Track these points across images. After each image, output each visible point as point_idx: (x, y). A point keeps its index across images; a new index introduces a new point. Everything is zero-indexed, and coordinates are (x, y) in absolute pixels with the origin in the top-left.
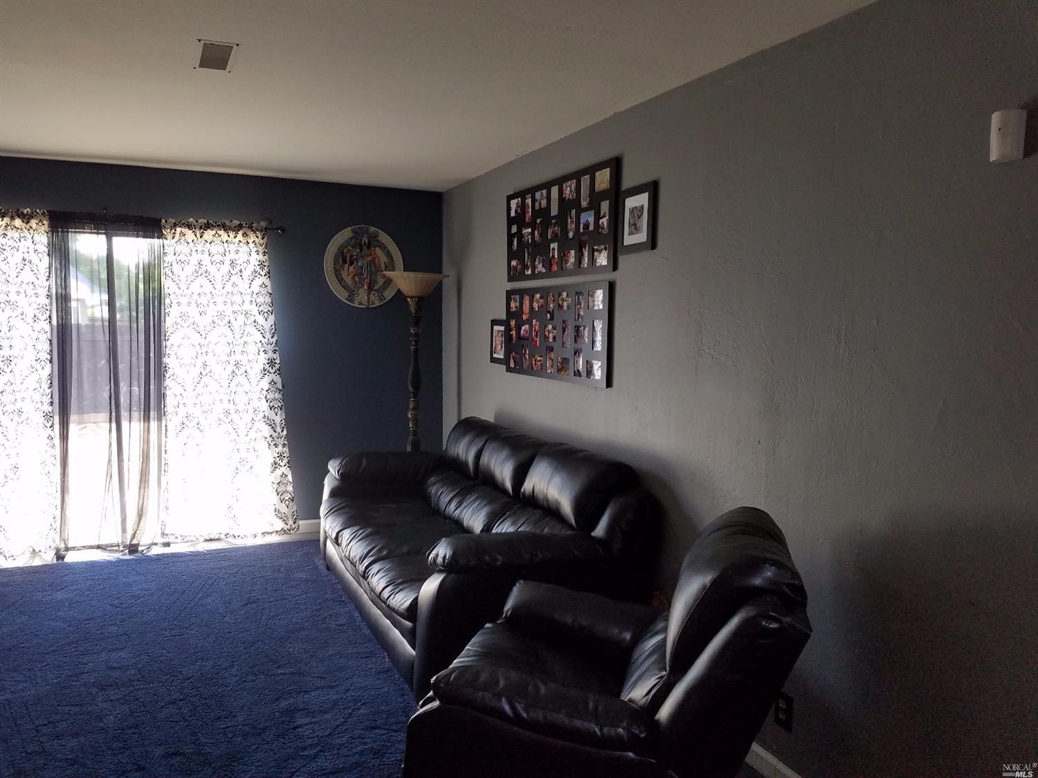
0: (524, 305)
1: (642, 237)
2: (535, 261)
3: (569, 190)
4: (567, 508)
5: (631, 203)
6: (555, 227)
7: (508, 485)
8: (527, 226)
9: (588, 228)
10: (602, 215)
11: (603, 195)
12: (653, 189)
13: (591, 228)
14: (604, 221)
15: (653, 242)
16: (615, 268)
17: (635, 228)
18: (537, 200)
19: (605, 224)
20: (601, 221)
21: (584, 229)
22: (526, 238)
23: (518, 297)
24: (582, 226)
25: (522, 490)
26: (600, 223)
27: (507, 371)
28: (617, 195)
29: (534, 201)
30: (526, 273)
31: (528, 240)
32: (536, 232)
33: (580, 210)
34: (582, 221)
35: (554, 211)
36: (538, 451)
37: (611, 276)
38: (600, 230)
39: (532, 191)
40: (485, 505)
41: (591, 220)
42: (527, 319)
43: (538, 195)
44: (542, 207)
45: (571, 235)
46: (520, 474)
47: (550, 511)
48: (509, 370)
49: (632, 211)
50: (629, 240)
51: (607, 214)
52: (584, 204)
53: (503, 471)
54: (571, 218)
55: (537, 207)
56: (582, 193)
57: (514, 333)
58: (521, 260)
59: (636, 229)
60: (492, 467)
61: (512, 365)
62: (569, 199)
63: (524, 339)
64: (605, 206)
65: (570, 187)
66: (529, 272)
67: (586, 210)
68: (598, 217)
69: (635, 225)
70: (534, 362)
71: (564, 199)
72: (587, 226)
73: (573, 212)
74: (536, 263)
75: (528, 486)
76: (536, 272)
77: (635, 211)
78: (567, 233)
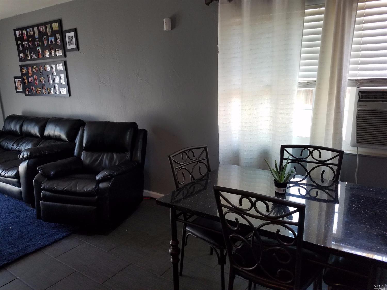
0: (29, 70)
1: (74, 46)
2: (31, 54)
3: (42, 29)
4: (64, 136)
5: (68, 35)
6: (38, 42)
7: (38, 134)
8: (25, 41)
9: (52, 43)
10: (57, 38)
12: (75, 31)
13: (54, 42)
14: (59, 41)
15: (78, 48)
16: (65, 56)
17: (71, 43)
18: (28, 32)
19: (59, 42)
20: (57, 40)
21: (50, 43)
22: (26, 46)
23: (25, 67)
24: (50, 42)
25: (44, 135)
26: (57, 41)
27: (25, 95)
28: (62, 32)
29: (27, 32)
30: (28, 58)
31: (27, 46)
32: (30, 44)
33: (48, 37)
34: (49, 40)
35: (37, 36)
36: (47, 121)
37: (65, 59)
38: (57, 44)
39: (26, 28)
40: (30, 143)
41: (53, 40)
42: (31, 76)
43: (28, 30)
44: (31, 34)
45: (46, 45)
46: (42, 130)
47: (58, 139)
48: (26, 95)
49: (69, 38)
50: (69, 47)
51: (59, 38)
52: (49, 34)
53: (35, 130)
54: (44, 39)
55: (29, 34)
56: (48, 30)
57: (26, 81)
58: (25, 54)
59: (71, 44)
60: (29, 130)
61: (27, 93)
62: (43, 32)
63: (31, 83)
64: (58, 36)
65: (42, 28)
66: (29, 58)
67: (50, 36)
68: (56, 39)
69: (70, 42)
70: (37, 91)
72: (52, 42)
73: (45, 37)
74: (32, 55)
75: (46, 133)
76: (32, 58)
77: (70, 38)
78: (44, 44)
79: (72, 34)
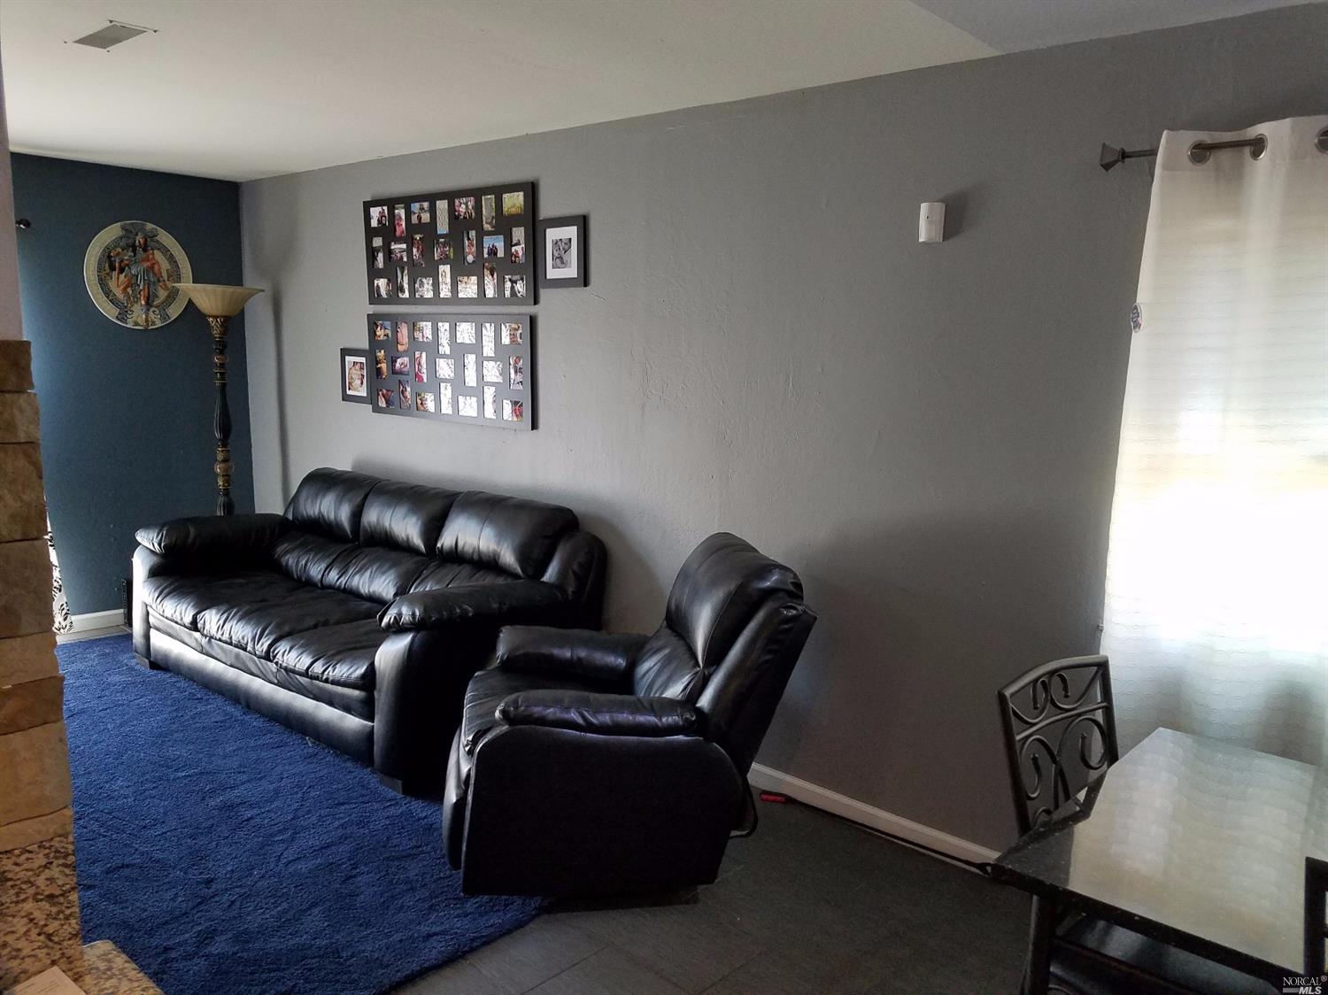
0: (399, 335)
1: (572, 271)
2: (415, 283)
3: (464, 207)
4: (508, 557)
5: (553, 234)
6: (445, 247)
7: (418, 541)
8: (399, 240)
9: (496, 254)
10: (514, 242)
11: (514, 220)
12: (583, 223)
13: (501, 254)
14: (519, 250)
15: (584, 279)
16: (536, 302)
17: (561, 261)
18: (415, 213)
19: (520, 254)
20: (513, 249)
21: (489, 254)
22: (399, 255)
23: (388, 324)
24: (486, 251)
25: (439, 545)
26: (513, 250)
27: (373, 412)
28: (535, 225)
29: (409, 214)
30: (400, 295)
31: (402, 258)
32: (415, 250)
33: (481, 234)
34: (486, 245)
35: (443, 227)
36: (452, 504)
37: (532, 309)
38: (513, 259)
39: (407, 201)
40: (390, 568)
41: (500, 244)
42: (404, 351)
43: (415, 207)
44: (422, 221)
45: (470, 258)
46: (434, 528)
47: (487, 564)
48: (377, 409)
49: (556, 243)
50: (552, 273)
51: (522, 241)
52: (487, 227)
53: (407, 527)
54: (469, 239)
55: (414, 220)
56: (484, 213)
57: (384, 366)
58: (392, 280)
59: (563, 263)
60: (387, 524)
61: (382, 403)
62: (465, 218)
63: (400, 373)
64: (519, 233)
65: (466, 204)
66: (407, 295)
67: (489, 233)
68: (509, 244)
69: (561, 258)
70: (419, 402)
71: (457, 218)
72: (493, 252)
73: (473, 234)
74: (417, 286)
75: (446, 540)
76: (417, 296)
77: (559, 243)
78: (465, 258)
79: (571, 232)
